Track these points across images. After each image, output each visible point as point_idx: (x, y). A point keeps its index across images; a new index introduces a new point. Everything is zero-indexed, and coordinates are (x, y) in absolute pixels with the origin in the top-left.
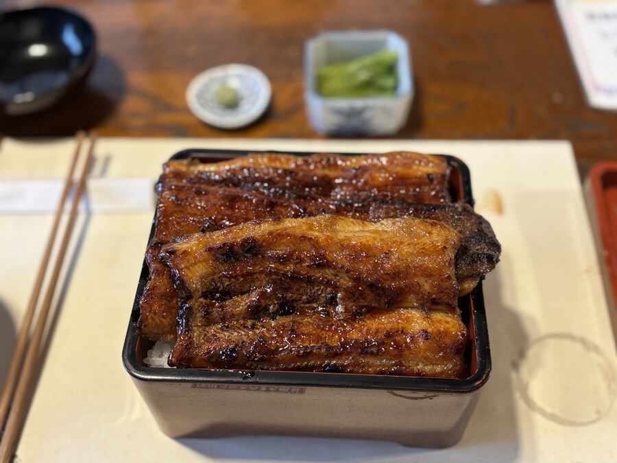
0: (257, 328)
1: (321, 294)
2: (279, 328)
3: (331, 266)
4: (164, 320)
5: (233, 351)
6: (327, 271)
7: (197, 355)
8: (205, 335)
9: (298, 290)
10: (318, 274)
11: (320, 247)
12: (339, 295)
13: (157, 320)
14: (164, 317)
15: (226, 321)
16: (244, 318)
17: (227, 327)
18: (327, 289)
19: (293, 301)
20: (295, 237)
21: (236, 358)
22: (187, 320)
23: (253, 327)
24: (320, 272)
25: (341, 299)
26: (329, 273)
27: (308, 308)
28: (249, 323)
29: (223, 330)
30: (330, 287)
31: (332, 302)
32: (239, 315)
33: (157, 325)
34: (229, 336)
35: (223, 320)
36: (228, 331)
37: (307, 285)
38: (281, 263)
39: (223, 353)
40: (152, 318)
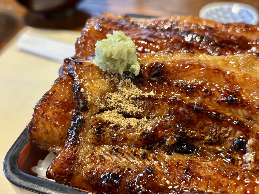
0: (148, 160)
1: (227, 137)
2: (172, 164)
3: (245, 106)
4: (55, 129)
5: (115, 176)
6: (240, 111)
7: (78, 173)
8: (93, 154)
9: (202, 128)
10: (228, 113)
11: (235, 83)
12: (250, 141)
13: (48, 128)
14: (56, 126)
15: (117, 144)
16: (137, 146)
17: (117, 150)
18: (236, 132)
19: (193, 139)
20: (208, 69)
21: (117, 186)
22: (77, 133)
23: (144, 157)
24: (230, 111)
25: (252, 146)
26: (241, 113)
27: (210, 151)
28: (141, 151)
29: (111, 153)
30: (240, 129)
31: (240, 148)
32: (132, 140)
33: (47, 133)
34: (116, 161)
35: (115, 142)
36: (116, 155)
37: (213, 123)
38: (188, 94)
39: (105, 177)
40: (43, 123)
